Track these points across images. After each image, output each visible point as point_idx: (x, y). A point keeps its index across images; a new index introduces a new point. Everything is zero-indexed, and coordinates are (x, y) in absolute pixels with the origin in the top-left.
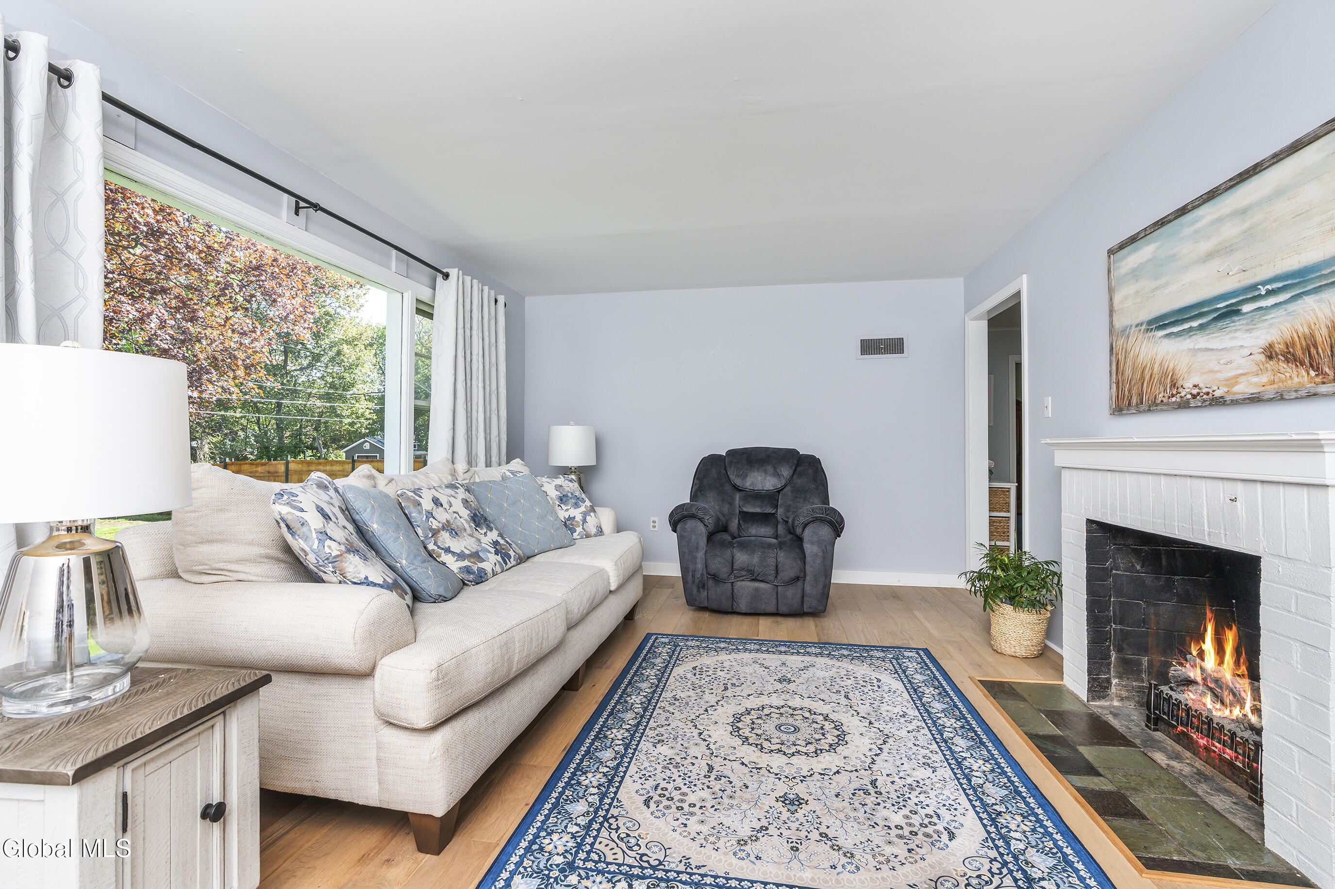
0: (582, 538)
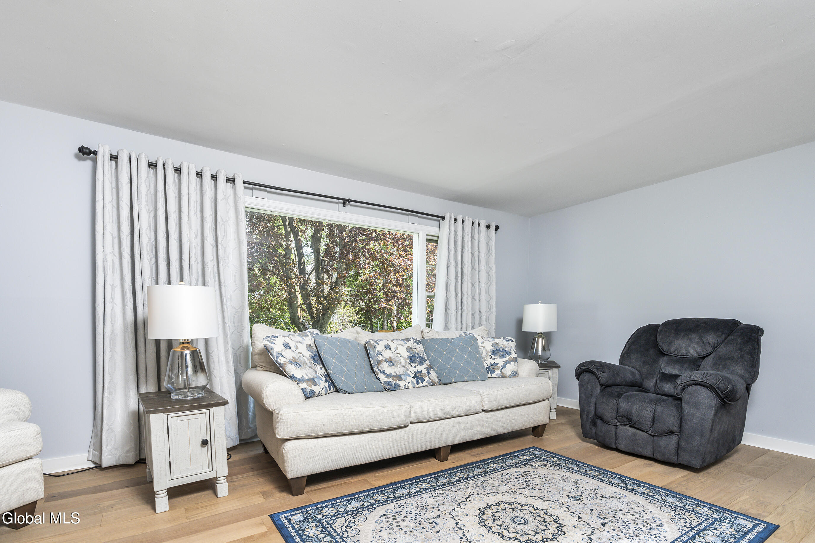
0: (499, 377)
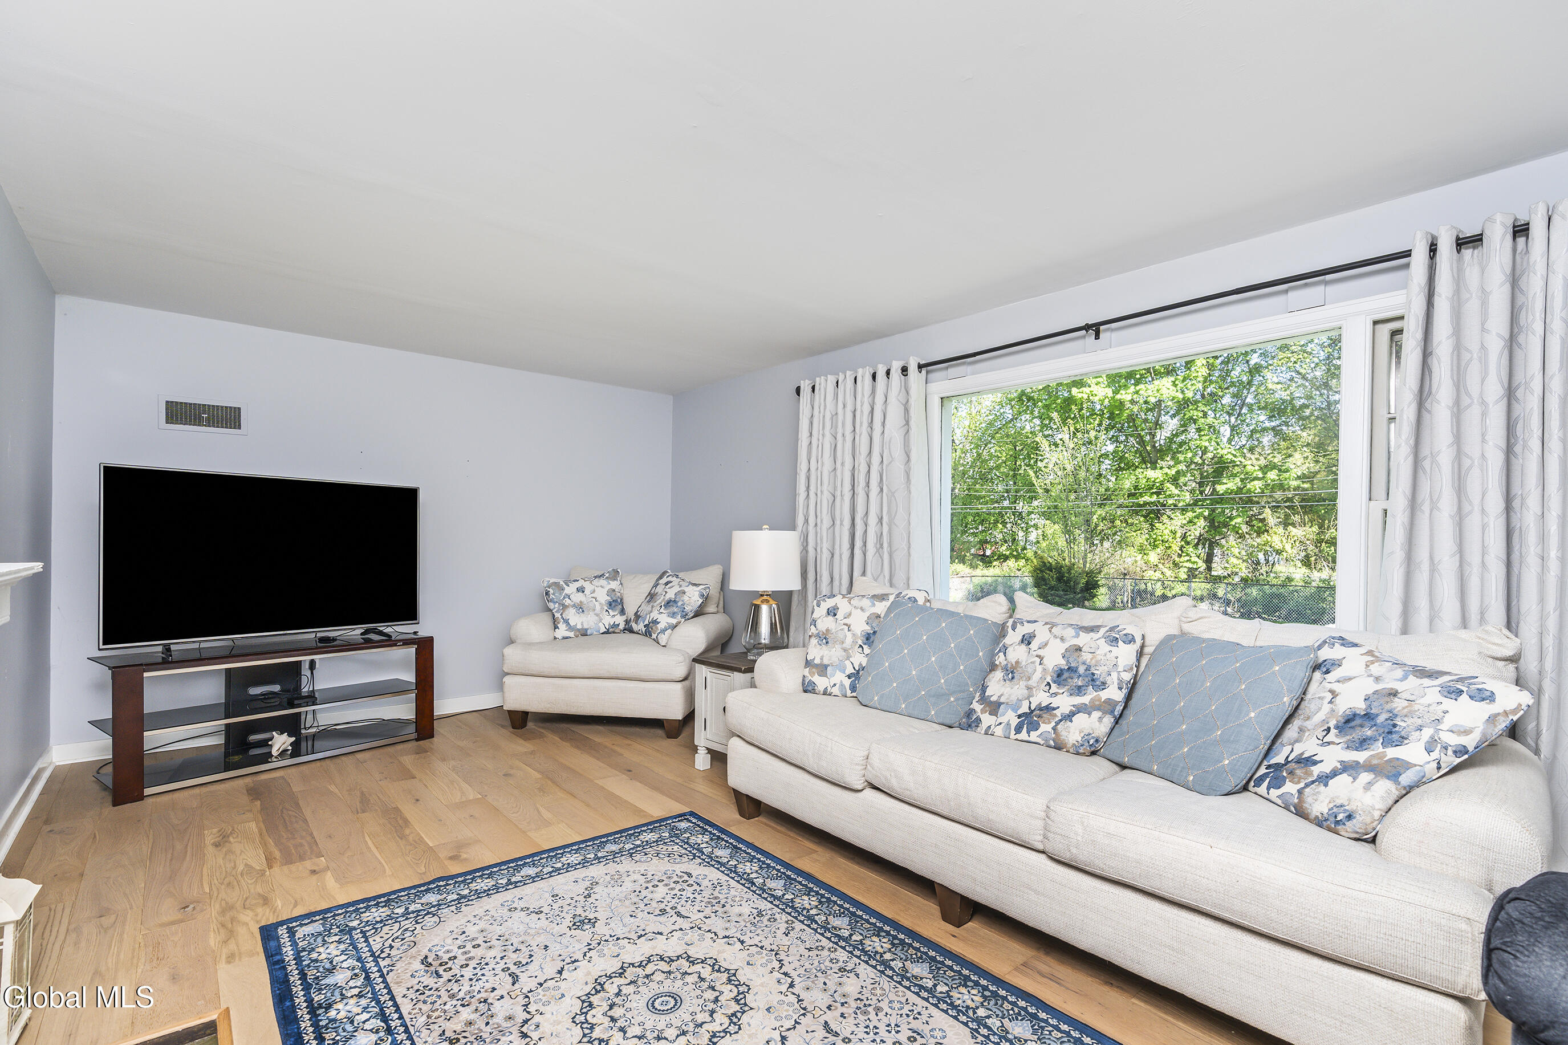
0: (1287, 808)
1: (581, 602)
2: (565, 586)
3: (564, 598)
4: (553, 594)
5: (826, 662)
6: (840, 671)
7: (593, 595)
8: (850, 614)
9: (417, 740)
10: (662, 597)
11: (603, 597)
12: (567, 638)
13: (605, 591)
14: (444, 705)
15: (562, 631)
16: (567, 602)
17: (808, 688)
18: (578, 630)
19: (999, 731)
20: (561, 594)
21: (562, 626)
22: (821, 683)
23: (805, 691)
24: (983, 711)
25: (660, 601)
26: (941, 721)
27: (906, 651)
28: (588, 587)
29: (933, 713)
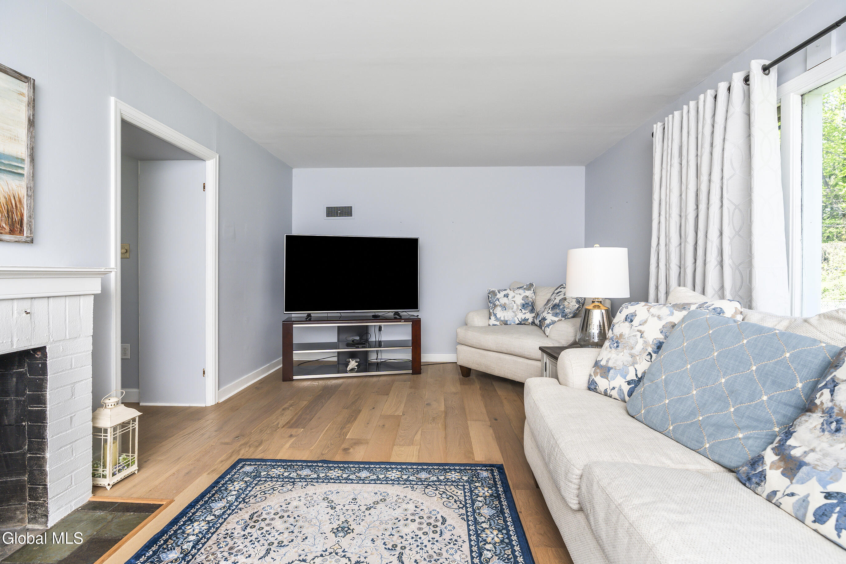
1: (505, 303)
2: (498, 293)
3: (496, 300)
4: (491, 298)
5: (610, 364)
6: (621, 376)
7: (513, 299)
8: (646, 322)
9: (413, 374)
10: (552, 302)
11: (519, 300)
12: (495, 325)
13: (521, 297)
14: (427, 357)
15: (493, 321)
16: (497, 303)
17: (592, 387)
18: (502, 321)
19: (788, 503)
20: (494, 298)
21: (493, 318)
22: (602, 383)
23: (589, 389)
24: (773, 466)
25: (550, 305)
26: (716, 458)
27: (689, 366)
28: (511, 294)
29: (707, 446)
